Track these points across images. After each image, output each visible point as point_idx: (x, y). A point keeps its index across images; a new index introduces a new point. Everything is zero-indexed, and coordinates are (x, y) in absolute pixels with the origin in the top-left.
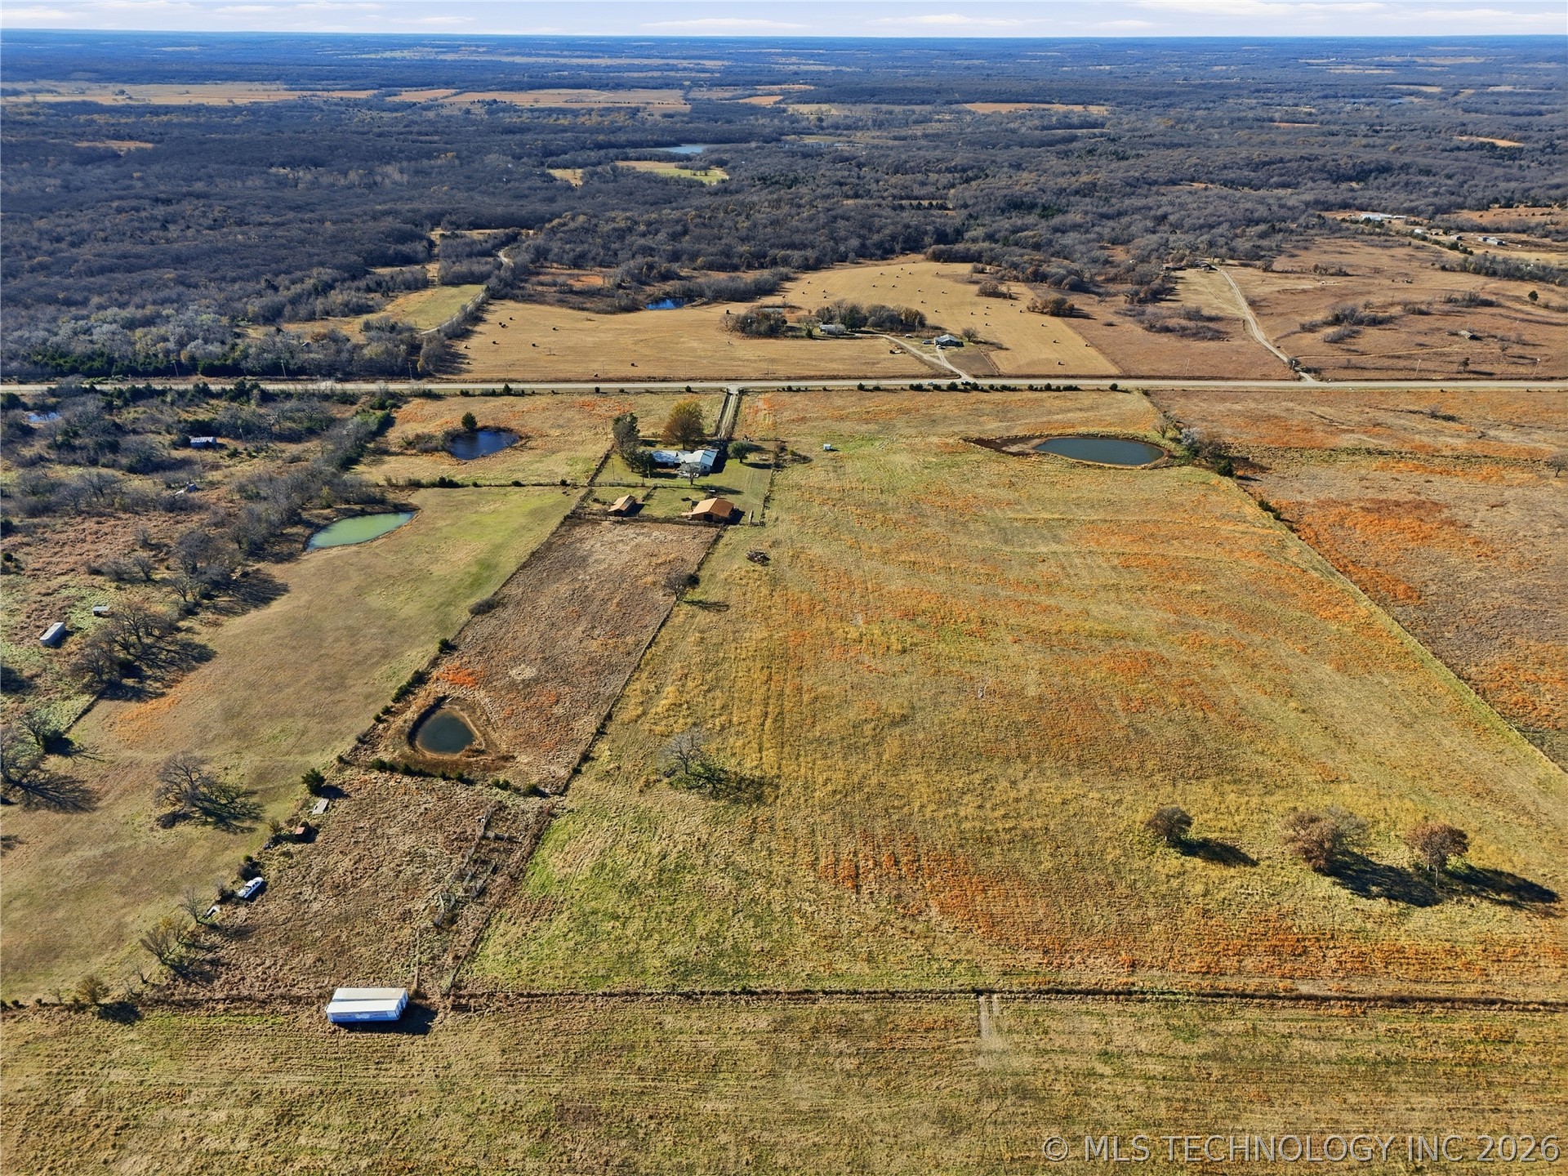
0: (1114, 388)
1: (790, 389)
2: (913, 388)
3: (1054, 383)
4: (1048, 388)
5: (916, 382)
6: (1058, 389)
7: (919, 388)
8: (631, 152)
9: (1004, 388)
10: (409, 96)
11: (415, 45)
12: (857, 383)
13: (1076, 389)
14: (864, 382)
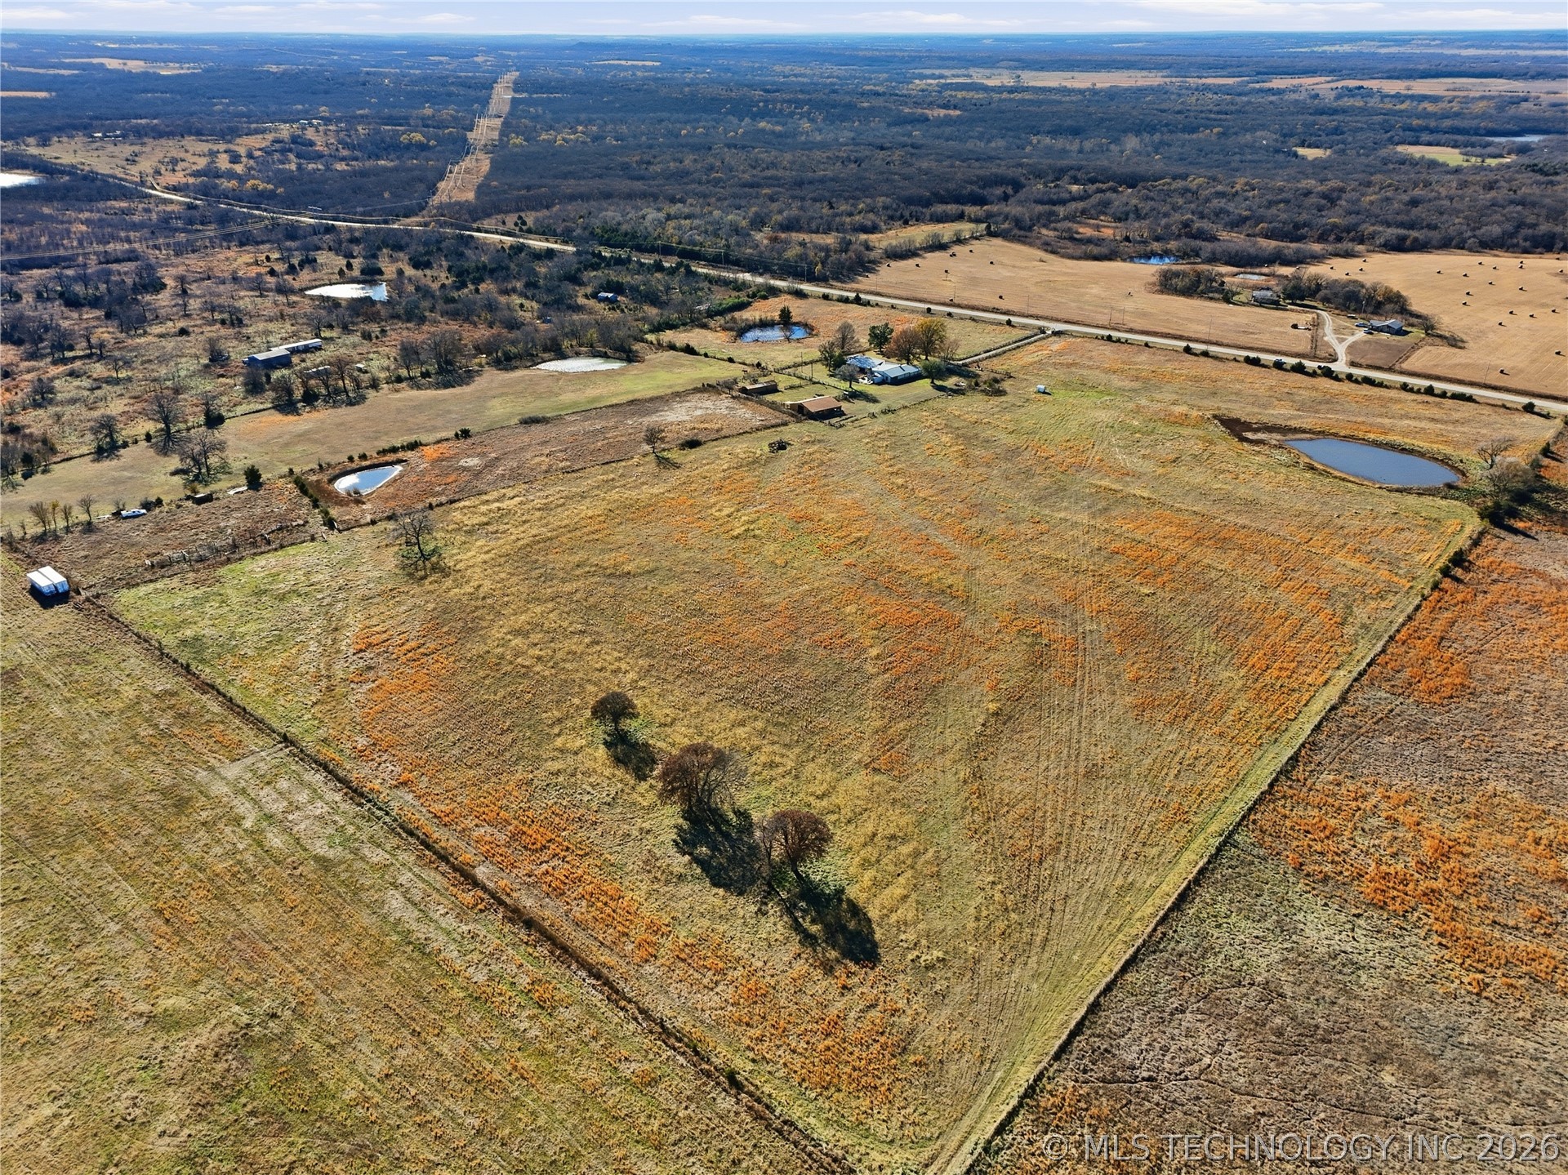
0: (1529, 409)
1: (1109, 338)
2: (1248, 360)
3: (1439, 386)
4: (1430, 391)
5: (1252, 355)
6: (1443, 395)
7: (1255, 362)
8: (1425, 137)
9: (1368, 381)
10: (1278, 83)
11: (1361, 40)
12: (1184, 344)
13: (1469, 399)
14: (1192, 345)
